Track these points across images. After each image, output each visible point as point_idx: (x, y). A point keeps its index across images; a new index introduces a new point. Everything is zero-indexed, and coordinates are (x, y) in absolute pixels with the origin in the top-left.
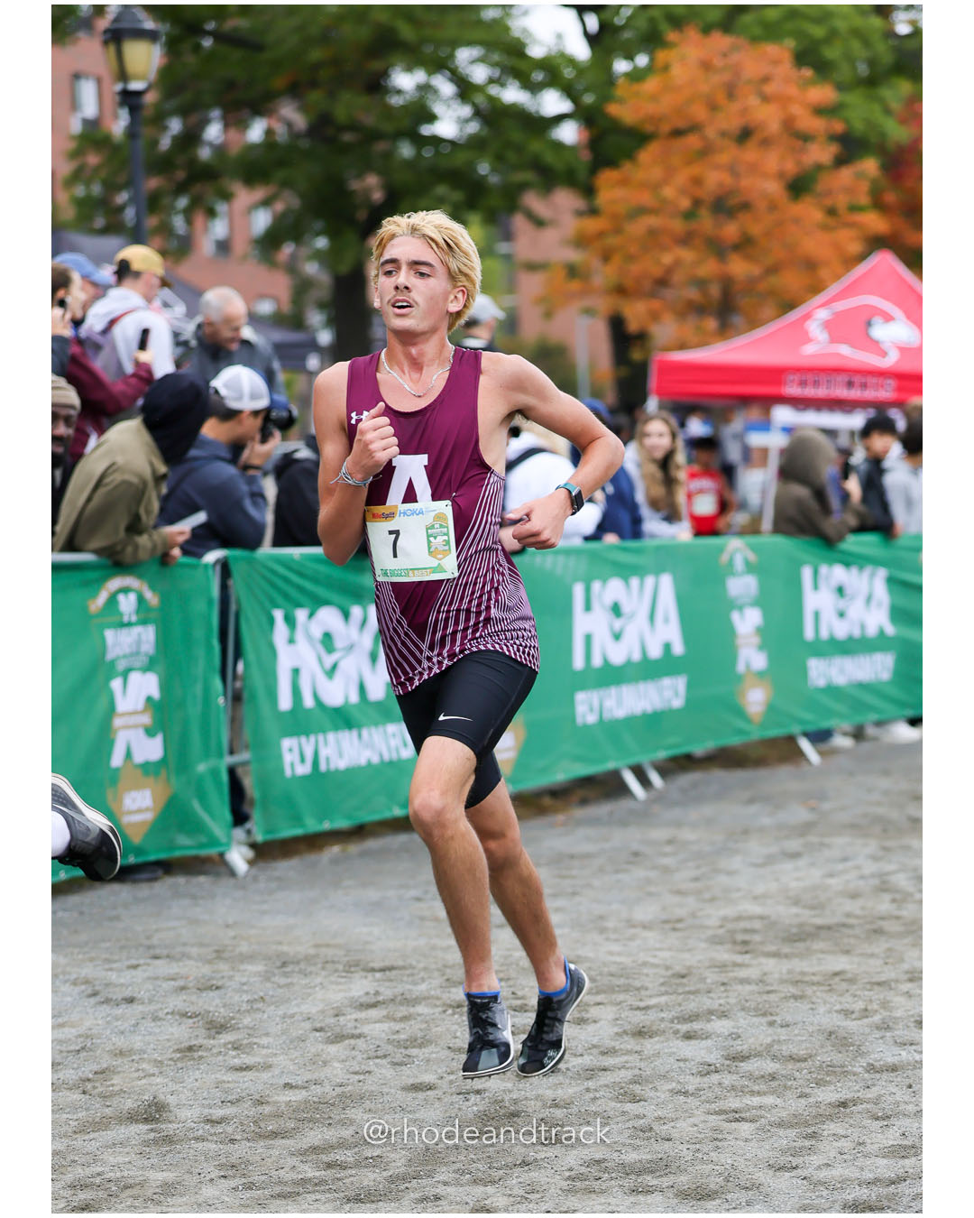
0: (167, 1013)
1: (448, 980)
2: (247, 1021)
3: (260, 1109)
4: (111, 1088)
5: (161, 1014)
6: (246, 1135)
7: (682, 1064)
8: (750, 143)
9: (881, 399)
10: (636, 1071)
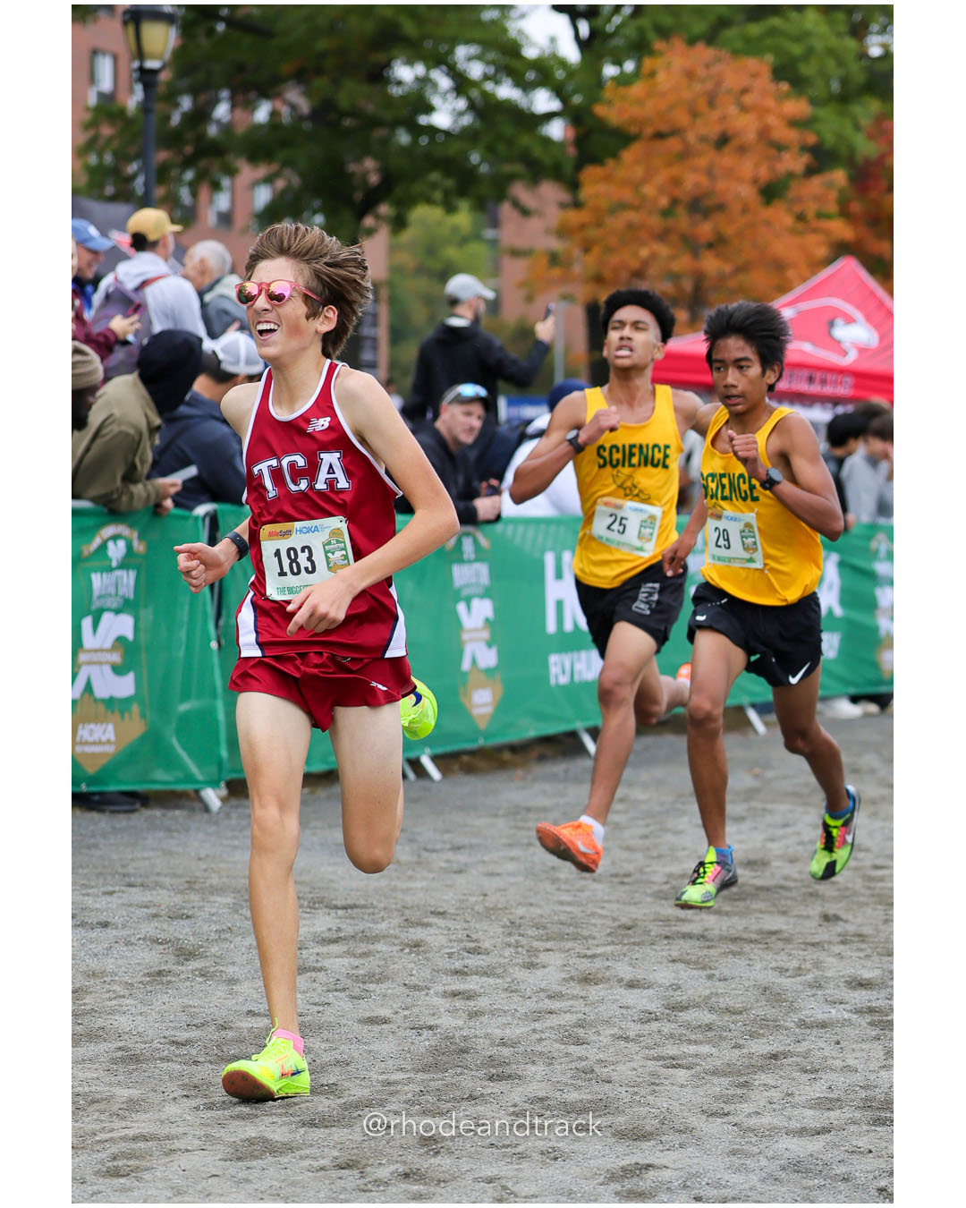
0: (140, 939)
1: (406, 920)
2: (214, 949)
3: (223, 1033)
4: (83, 1007)
5: (133, 939)
6: (208, 1058)
7: (624, 1011)
8: (727, 149)
9: (839, 395)
10: (581, 1016)
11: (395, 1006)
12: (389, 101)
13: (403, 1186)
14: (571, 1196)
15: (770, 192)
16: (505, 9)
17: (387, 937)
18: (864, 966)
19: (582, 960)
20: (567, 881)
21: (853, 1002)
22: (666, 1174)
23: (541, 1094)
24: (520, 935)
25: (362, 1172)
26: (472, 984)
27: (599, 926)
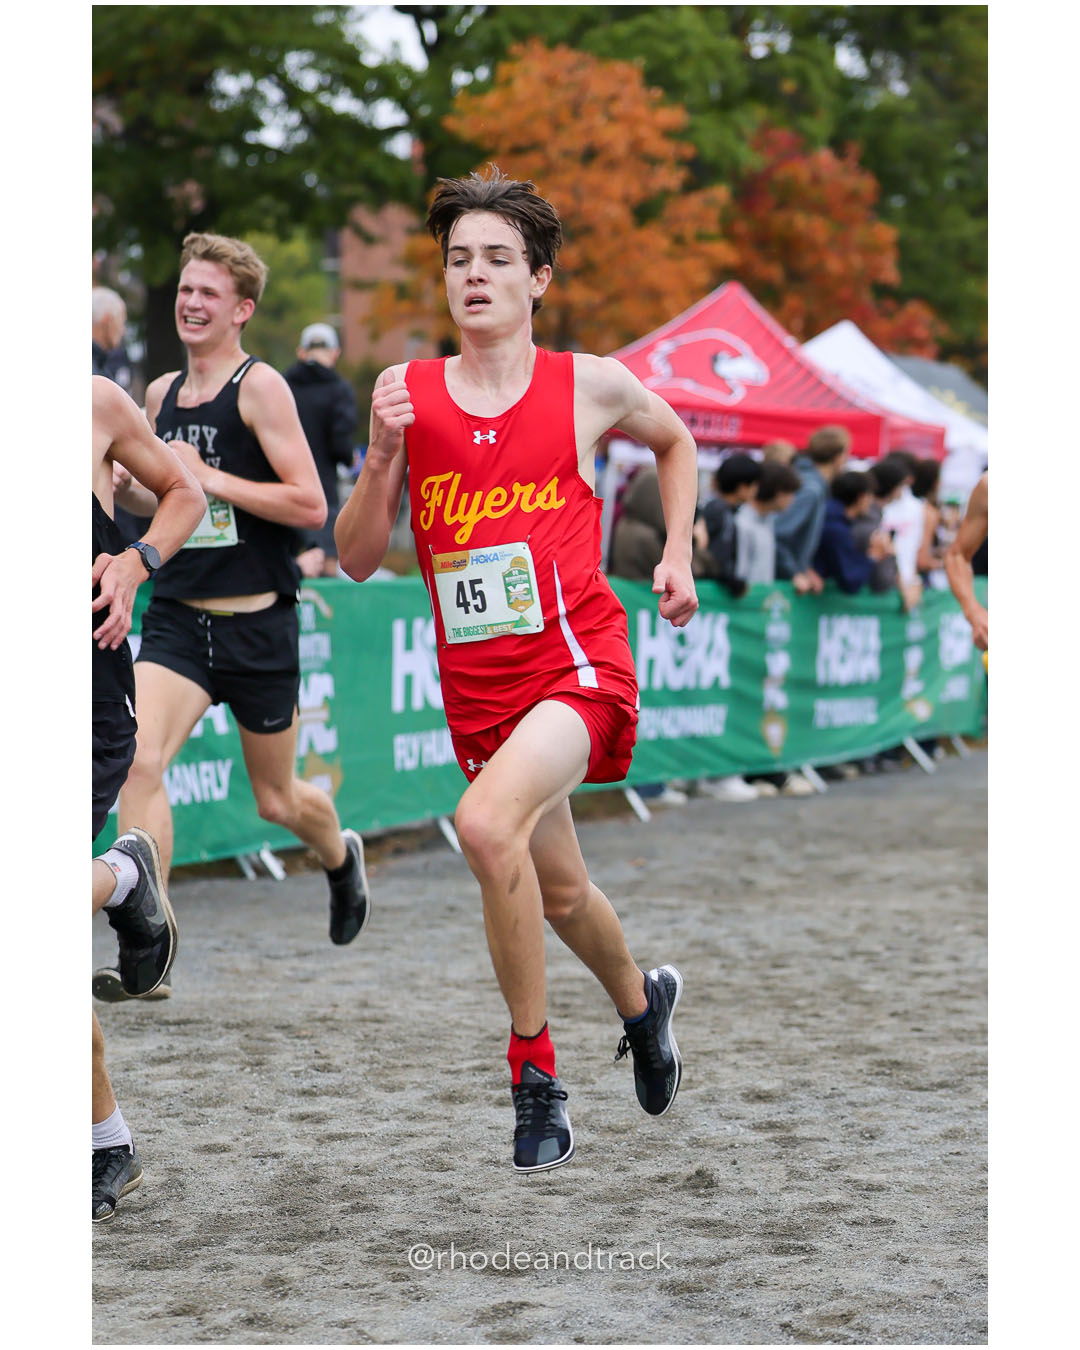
7: (493, 1132)
8: (596, 165)
9: (725, 439)
10: (445, 1139)
11: (235, 1132)
12: (212, 117)
13: (246, 1333)
14: (435, 1339)
15: (645, 212)
16: (340, 10)
17: (226, 1054)
18: (762, 1077)
19: (446, 1076)
20: (427, 989)
21: (751, 1116)
22: (543, 1313)
23: (401, 1227)
24: (375, 1049)
25: (200, 1319)
26: (322, 1105)
27: (464, 1038)
